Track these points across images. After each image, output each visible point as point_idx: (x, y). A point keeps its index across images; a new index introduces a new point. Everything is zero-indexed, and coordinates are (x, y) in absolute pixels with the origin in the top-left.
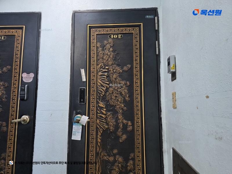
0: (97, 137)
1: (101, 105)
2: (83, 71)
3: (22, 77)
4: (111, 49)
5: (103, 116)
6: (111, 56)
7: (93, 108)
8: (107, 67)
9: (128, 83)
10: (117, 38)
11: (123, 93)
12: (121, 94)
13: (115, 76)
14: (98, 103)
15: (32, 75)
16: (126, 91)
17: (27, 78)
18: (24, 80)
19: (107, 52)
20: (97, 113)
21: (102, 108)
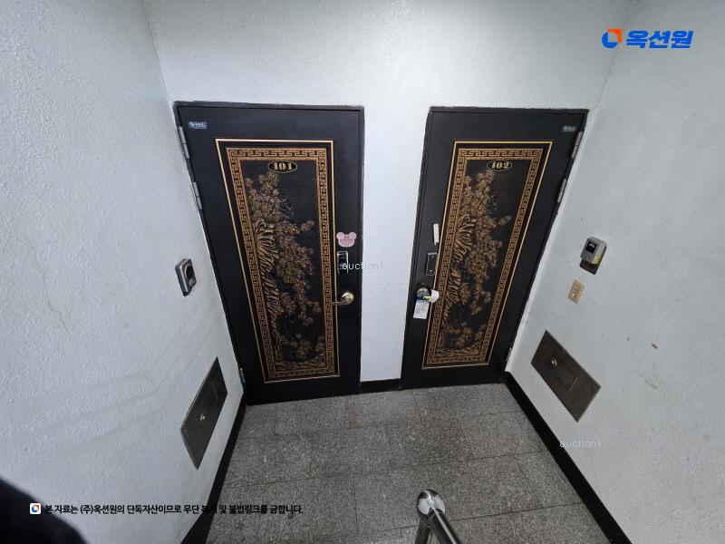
0: (443, 312)
1: (455, 274)
2: (436, 227)
3: (337, 240)
4: (487, 189)
5: (456, 288)
6: (485, 202)
7: (444, 280)
8: (474, 221)
9: (501, 243)
10: (502, 168)
11: (490, 258)
12: (487, 259)
13: (483, 234)
14: (451, 271)
15: (353, 236)
16: (495, 255)
17: (346, 240)
18: (340, 244)
19: (479, 194)
20: (448, 284)
21: (455, 278)
